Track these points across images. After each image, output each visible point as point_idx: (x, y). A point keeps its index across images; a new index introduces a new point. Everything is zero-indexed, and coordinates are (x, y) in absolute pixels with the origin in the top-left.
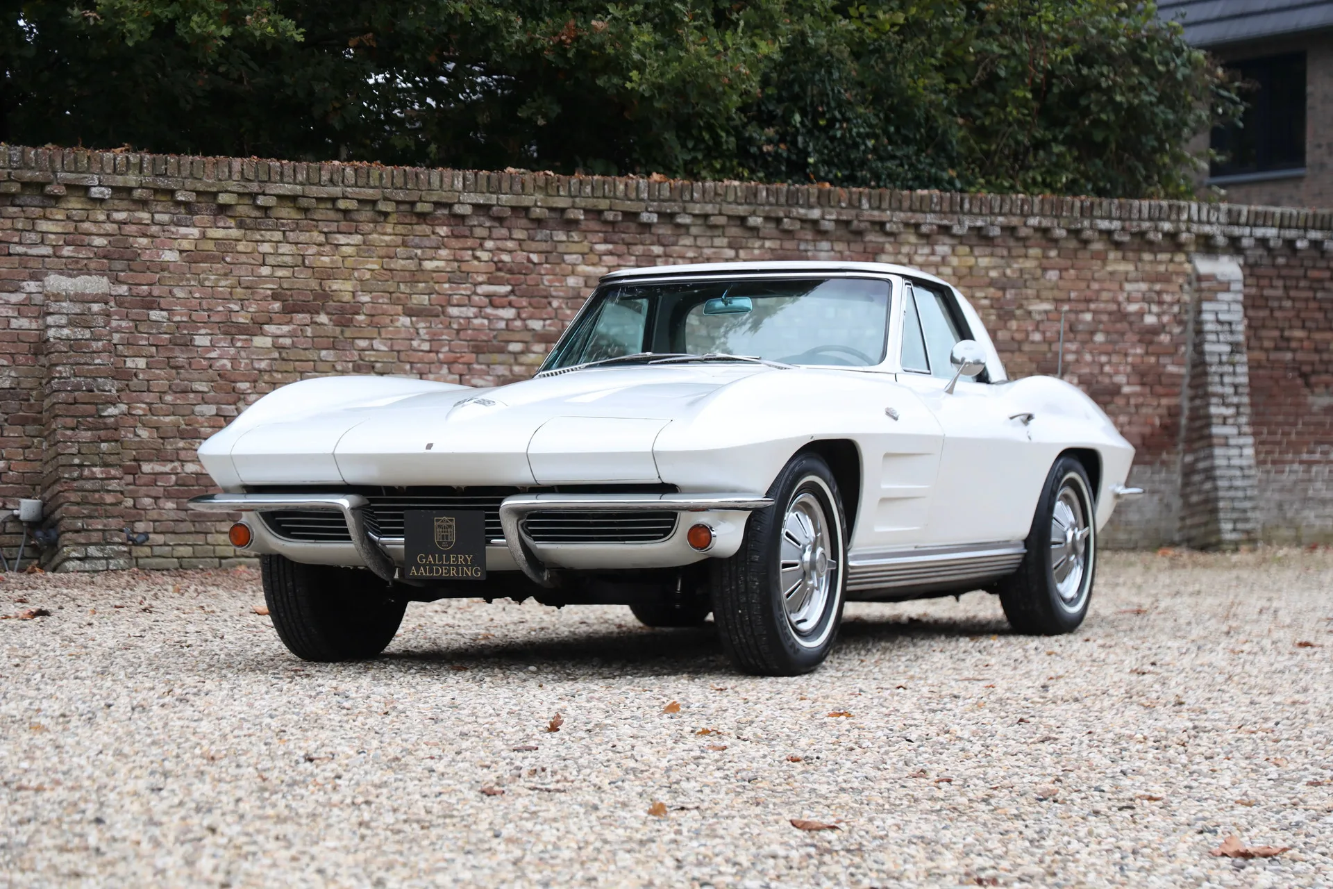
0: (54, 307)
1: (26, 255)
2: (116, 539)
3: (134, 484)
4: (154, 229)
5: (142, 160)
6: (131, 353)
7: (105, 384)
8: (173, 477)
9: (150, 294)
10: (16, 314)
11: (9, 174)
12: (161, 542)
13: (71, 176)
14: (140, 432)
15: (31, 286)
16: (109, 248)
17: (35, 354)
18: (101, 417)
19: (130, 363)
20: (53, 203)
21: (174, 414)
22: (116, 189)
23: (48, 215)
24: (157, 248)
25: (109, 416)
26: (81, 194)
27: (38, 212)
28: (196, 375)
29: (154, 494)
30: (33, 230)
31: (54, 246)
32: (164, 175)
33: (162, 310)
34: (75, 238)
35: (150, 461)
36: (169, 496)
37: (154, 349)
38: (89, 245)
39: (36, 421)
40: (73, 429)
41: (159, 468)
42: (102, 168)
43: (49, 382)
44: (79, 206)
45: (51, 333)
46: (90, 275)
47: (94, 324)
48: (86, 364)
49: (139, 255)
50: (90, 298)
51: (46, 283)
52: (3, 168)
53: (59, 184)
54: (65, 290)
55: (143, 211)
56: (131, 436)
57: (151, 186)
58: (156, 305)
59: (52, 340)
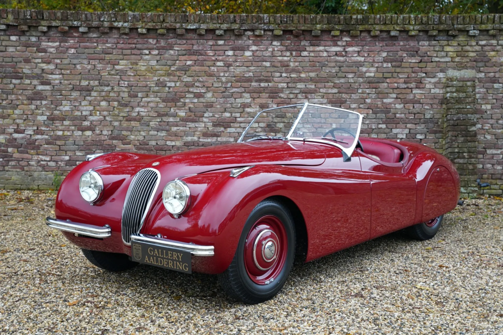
0: (450, 84)
1: (439, 62)
2: (472, 185)
3: (483, 158)
4: (498, 48)
5: (494, 16)
6: (484, 102)
7: (471, 117)
8: (501, 156)
9: (494, 77)
10: (434, 87)
11: (433, 27)
12: (495, 183)
13: (460, 26)
14: (486, 136)
15: (441, 75)
16: (477, 57)
17: (441, 104)
18: (469, 131)
19: (483, 107)
20: (452, 38)
22: (481, 31)
23: (450, 44)
24: (499, 56)
25: (472, 131)
26: (466, 33)
27: (445, 43)
29: (492, 163)
30: (443, 51)
31: (452, 57)
33: (500, 83)
34: (461, 53)
35: (491, 148)
36: (498, 164)
37: (495, 101)
38: (467, 56)
39: (441, 132)
40: (456, 137)
41: (494, 151)
42: (475, 22)
43: (446, 116)
44: (464, 39)
45: (448, 95)
46: (467, 69)
47: (468, 91)
48: (463, 108)
49: (490, 60)
50: (466, 79)
51: (447, 74)
52: (431, 24)
53: (455, 30)
54: (456, 76)
55: (494, 40)
56: (482, 138)
57: (498, 28)
58: (497, 81)
59: (448, 98)
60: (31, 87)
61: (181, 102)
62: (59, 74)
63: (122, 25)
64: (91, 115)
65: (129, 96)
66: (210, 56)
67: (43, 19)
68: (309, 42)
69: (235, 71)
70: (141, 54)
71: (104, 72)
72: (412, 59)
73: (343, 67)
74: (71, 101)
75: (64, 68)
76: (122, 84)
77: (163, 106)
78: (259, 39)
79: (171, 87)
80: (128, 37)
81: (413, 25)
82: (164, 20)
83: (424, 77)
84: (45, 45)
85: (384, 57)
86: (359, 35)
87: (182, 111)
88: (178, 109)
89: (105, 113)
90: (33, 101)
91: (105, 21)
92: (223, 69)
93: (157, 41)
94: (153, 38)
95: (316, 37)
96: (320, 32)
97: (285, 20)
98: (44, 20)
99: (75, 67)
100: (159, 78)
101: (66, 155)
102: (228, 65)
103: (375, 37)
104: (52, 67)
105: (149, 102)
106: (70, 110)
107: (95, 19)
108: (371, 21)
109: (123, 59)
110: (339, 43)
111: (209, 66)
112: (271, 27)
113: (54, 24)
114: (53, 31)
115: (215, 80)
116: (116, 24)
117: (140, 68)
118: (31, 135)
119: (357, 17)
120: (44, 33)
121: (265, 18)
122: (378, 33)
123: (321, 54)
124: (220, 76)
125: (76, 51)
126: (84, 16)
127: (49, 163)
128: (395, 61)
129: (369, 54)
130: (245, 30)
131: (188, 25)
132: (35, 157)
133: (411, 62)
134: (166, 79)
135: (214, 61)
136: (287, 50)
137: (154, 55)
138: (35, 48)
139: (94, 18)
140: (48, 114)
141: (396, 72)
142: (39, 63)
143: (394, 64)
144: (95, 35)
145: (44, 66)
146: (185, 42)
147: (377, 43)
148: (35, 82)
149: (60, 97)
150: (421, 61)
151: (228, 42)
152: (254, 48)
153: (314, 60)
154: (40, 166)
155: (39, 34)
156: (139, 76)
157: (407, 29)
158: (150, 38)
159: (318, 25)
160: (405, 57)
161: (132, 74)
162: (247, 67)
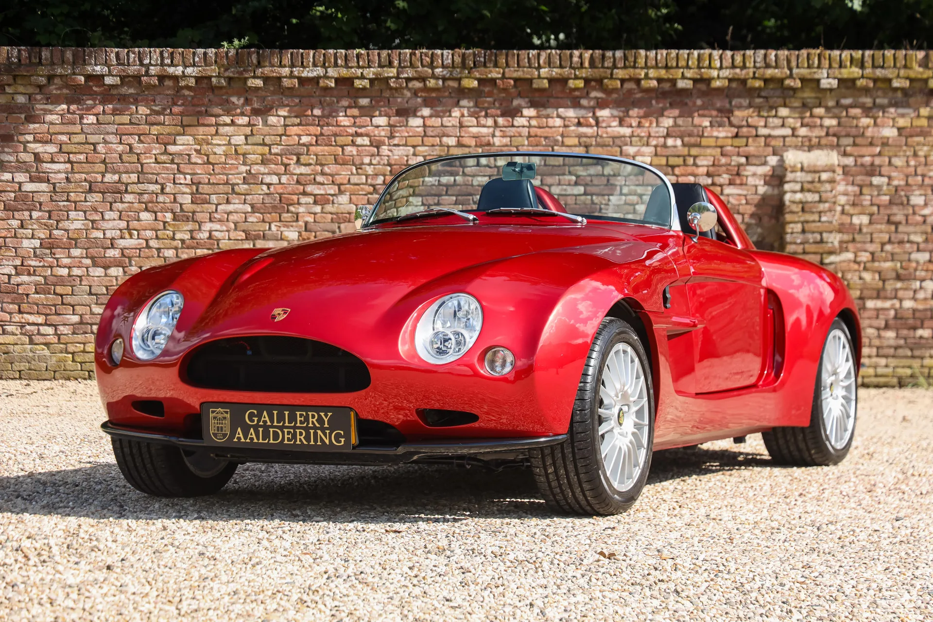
0: (789, 176)
1: (769, 136)
4: (876, 111)
5: (863, 55)
6: (856, 211)
7: (828, 238)
8: (892, 313)
9: (872, 164)
10: (762, 182)
11: (754, 73)
12: (883, 364)
13: (804, 72)
14: (863, 275)
15: (774, 160)
16: (838, 128)
19: (856, 220)
20: (791, 93)
21: (893, 260)
22: (841, 81)
23: (787, 103)
24: (878, 126)
25: (831, 264)
26: (814, 85)
27: (780, 101)
28: (910, 229)
29: (875, 325)
30: (776, 116)
31: (792, 128)
32: (883, 67)
33: (880, 175)
34: (810, 121)
35: (872, 298)
36: (887, 327)
37: (875, 209)
38: (821, 126)
41: (879, 304)
42: (830, 64)
43: (784, 237)
44: (812, 95)
45: (787, 197)
46: (822, 150)
47: (823, 189)
48: (814, 221)
49: (863, 133)
50: (820, 169)
51: (785, 158)
52: (749, 68)
53: (794, 79)
54: (802, 163)
55: (866, 96)
56: (856, 278)
57: (871, 76)
58: (877, 173)
59: (787, 203)
60: (13, 187)
61: (292, 212)
62: (65, 162)
63: (183, 72)
64: (121, 238)
65: (192, 202)
66: (344, 126)
67: (40, 63)
68: (527, 100)
69: (390, 154)
70: (217, 125)
71: (147, 158)
72: (719, 132)
73: (591, 145)
74: (85, 212)
75: (74, 150)
76: (179, 179)
77: (255, 220)
78: (434, 95)
79: (271, 184)
80: (192, 94)
81: (716, 68)
82: (259, 62)
83: (742, 165)
84: (42, 110)
85: (667, 128)
86: (619, 86)
87: (292, 229)
88: (285, 226)
89: (149, 234)
90: (16, 213)
91: (152, 65)
92: (369, 151)
93: (246, 100)
94: (239, 96)
95: (541, 90)
96: (546, 81)
97: (482, 59)
98: (42, 65)
99: (95, 149)
100: (248, 168)
101: (74, 314)
102: (377, 145)
103: (649, 90)
104: (52, 148)
105: (231, 212)
106: (83, 227)
107: (134, 61)
108: (641, 62)
109: (183, 134)
110: (584, 102)
111: (342, 147)
112: (456, 73)
113: (59, 71)
114: (56, 84)
115: (354, 171)
116: (171, 70)
117: (215, 150)
118: (9, 276)
119: (614, 55)
120: (40, 87)
121: (445, 57)
122: (654, 83)
123: (551, 122)
124: (363, 164)
125: (97, 119)
126: (113, 55)
127: (41, 328)
128: (690, 135)
129: (639, 123)
130: (408, 80)
131: (303, 72)
132: (17, 318)
133: (717, 138)
134: (262, 169)
135: (352, 135)
136: (486, 116)
137: (240, 125)
138: (23, 116)
139: (131, 60)
140: (43, 236)
141: (689, 155)
142: (28, 142)
143: (686, 139)
144: (132, 91)
145: (38, 148)
146: (297, 101)
147: (654, 102)
148: (21, 177)
149: (65, 203)
150: (737, 136)
151: (378, 102)
152: (426, 112)
153: (539, 134)
154: (24, 334)
155: (30, 90)
156: (213, 164)
157: (705, 76)
158: (233, 95)
159: (542, 71)
160: (706, 127)
161: (200, 161)
162: (414, 147)
